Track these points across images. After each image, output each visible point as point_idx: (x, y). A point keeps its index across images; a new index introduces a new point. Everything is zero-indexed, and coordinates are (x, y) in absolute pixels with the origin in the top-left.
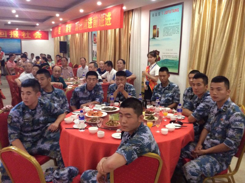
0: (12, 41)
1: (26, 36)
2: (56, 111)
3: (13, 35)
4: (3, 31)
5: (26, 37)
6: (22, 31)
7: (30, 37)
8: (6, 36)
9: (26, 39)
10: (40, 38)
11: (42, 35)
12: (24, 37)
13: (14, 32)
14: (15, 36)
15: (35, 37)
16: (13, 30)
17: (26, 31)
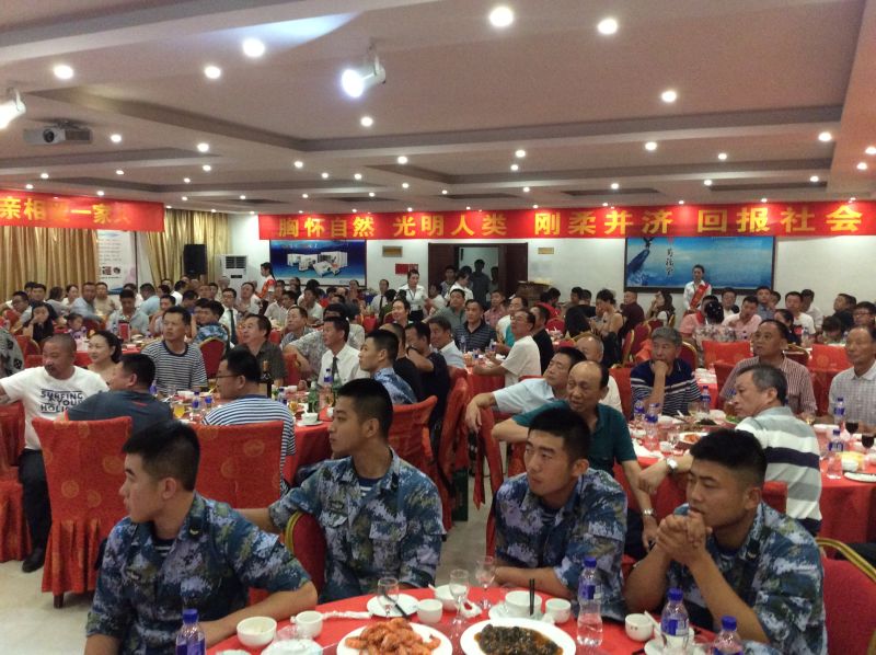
0: (746, 243)
1: (799, 224)
2: (257, 572)
3: (748, 224)
4: (716, 211)
5: (795, 229)
6: (783, 205)
7: (813, 229)
8: (724, 228)
9: (796, 234)
10: (855, 229)
11: (861, 218)
12: (788, 230)
13: (754, 211)
14: (756, 226)
15: (834, 225)
16: (749, 205)
17: (797, 207)
